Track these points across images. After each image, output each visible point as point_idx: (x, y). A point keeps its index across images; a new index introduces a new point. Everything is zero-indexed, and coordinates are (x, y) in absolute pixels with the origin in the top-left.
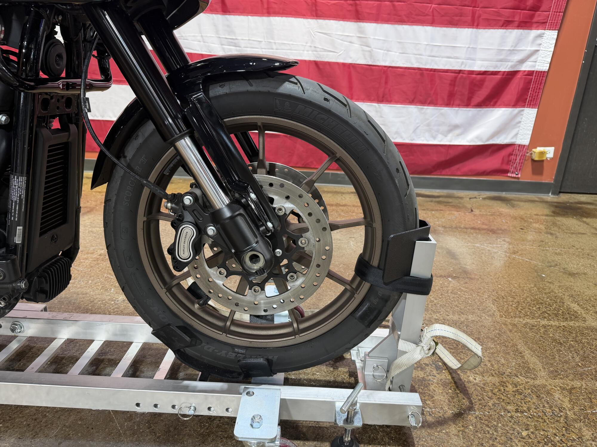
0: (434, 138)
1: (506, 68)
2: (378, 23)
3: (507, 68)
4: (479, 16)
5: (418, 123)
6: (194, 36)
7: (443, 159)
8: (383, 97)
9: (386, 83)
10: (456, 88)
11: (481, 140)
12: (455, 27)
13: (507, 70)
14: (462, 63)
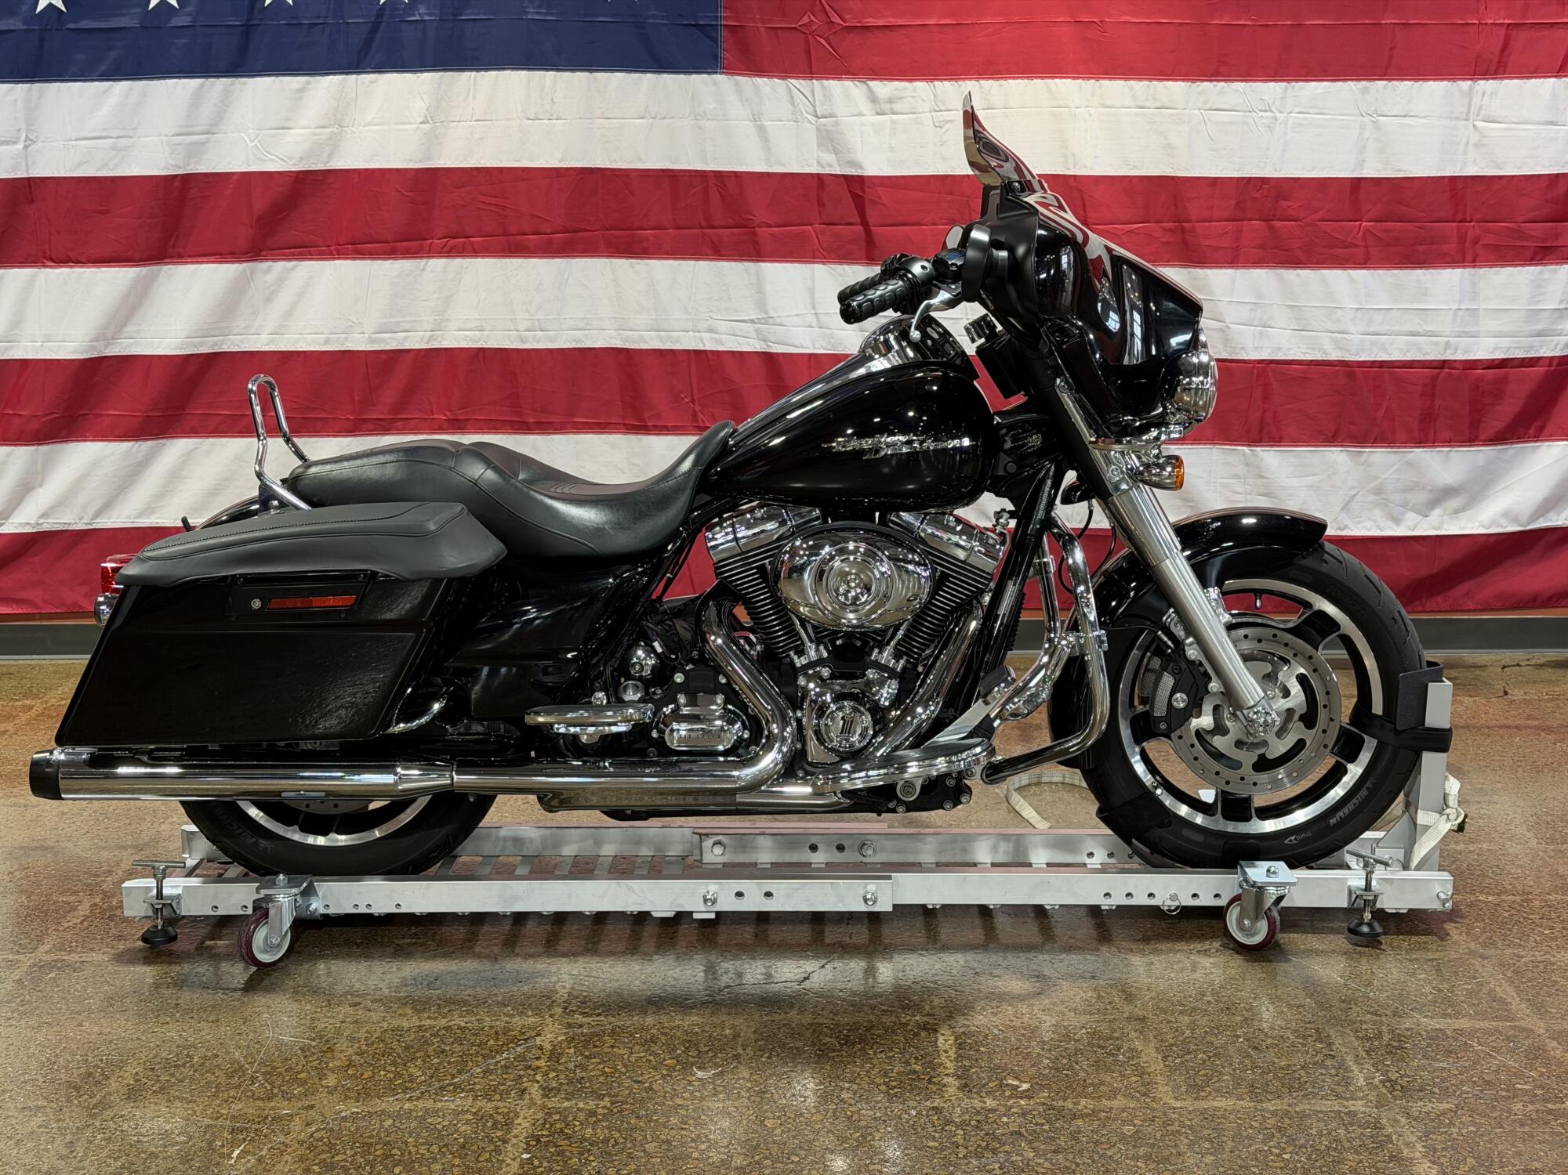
0: (1397, 521)
1: (1556, 348)
2: (1237, 267)
3: (1559, 347)
4: (1476, 241)
5: (1352, 488)
6: (798, 315)
7: (1423, 571)
8: (1261, 431)
9: (1266, 398)
10: (1437, 403)
11: (1515, 520)
12: (1421, 268)
13: (1558, 353)
14: (1448, 344)
